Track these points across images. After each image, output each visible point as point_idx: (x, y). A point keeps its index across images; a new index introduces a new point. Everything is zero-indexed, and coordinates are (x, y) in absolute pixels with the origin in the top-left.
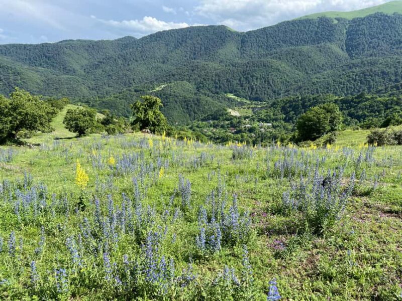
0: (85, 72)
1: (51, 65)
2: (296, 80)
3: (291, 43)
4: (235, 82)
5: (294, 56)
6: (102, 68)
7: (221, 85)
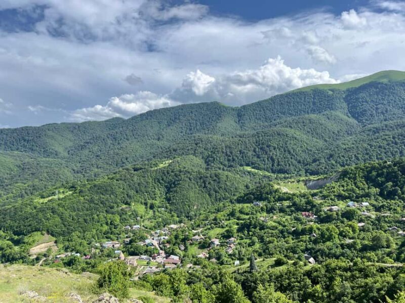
0: (69, 154)
1: (30, 148)
2: (318, 147)
3: (290, 114)
4: (250, 153)
5: (304, 124)
6: (89, 149)
7: (235, 157)
